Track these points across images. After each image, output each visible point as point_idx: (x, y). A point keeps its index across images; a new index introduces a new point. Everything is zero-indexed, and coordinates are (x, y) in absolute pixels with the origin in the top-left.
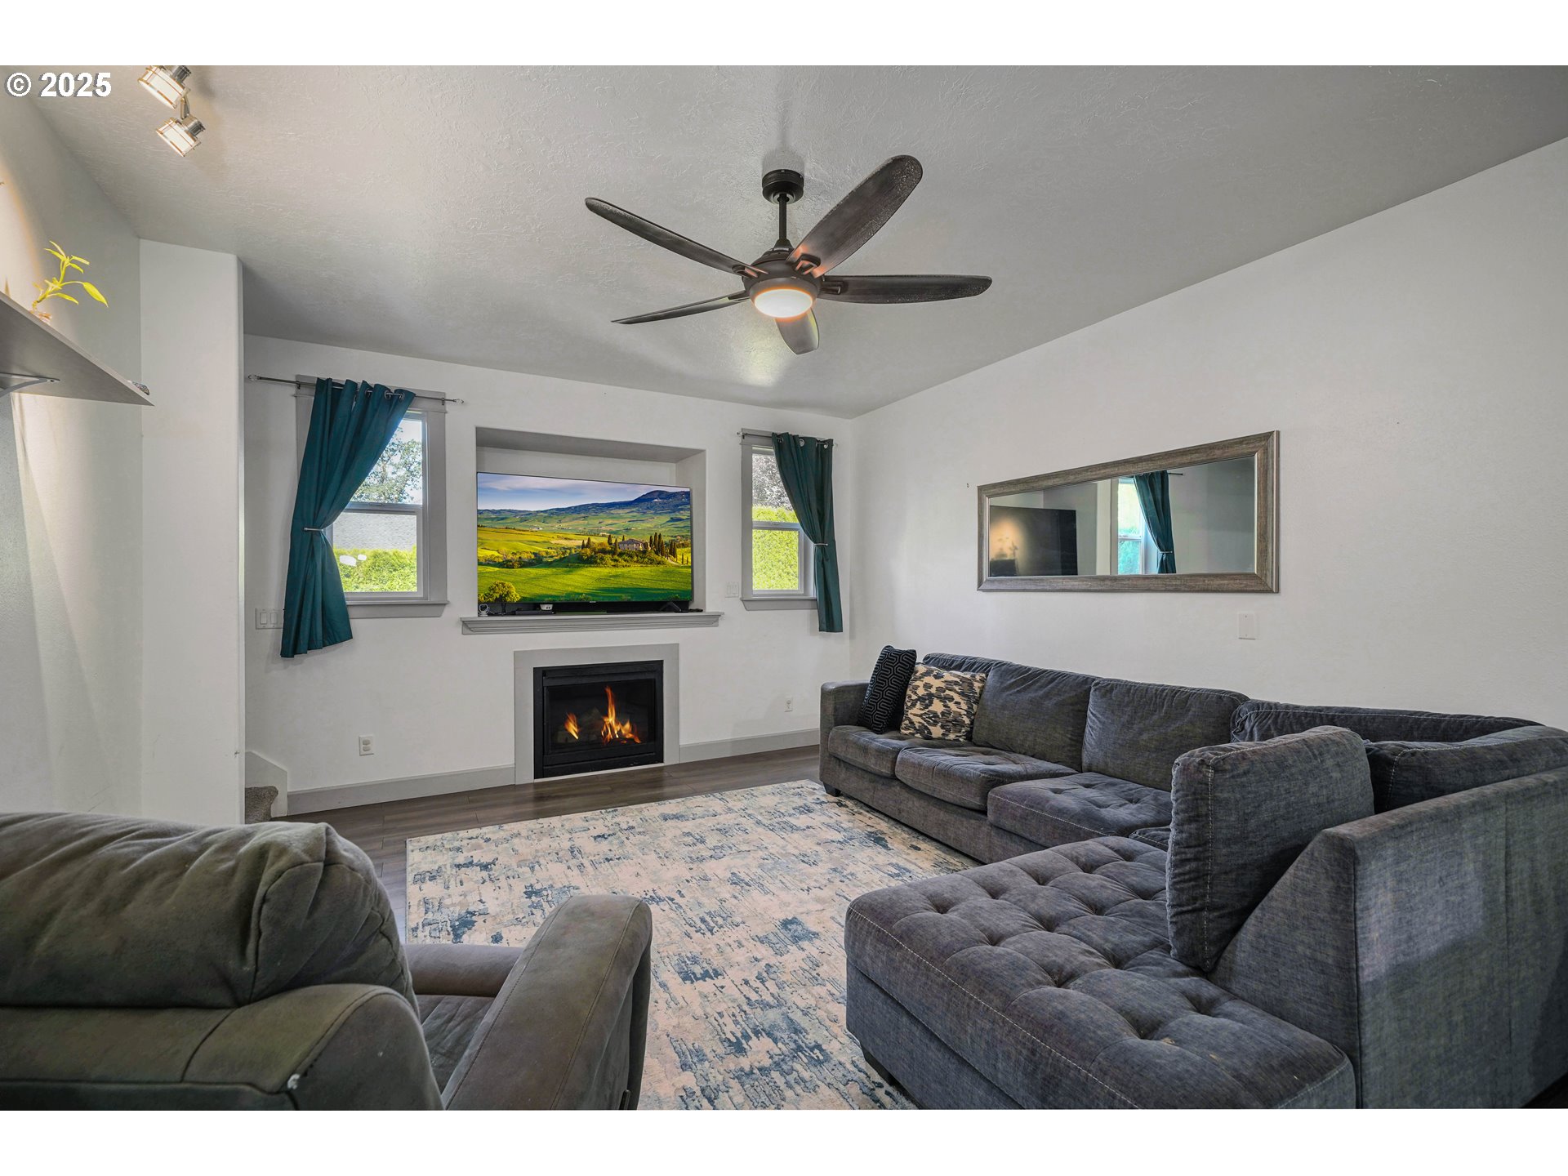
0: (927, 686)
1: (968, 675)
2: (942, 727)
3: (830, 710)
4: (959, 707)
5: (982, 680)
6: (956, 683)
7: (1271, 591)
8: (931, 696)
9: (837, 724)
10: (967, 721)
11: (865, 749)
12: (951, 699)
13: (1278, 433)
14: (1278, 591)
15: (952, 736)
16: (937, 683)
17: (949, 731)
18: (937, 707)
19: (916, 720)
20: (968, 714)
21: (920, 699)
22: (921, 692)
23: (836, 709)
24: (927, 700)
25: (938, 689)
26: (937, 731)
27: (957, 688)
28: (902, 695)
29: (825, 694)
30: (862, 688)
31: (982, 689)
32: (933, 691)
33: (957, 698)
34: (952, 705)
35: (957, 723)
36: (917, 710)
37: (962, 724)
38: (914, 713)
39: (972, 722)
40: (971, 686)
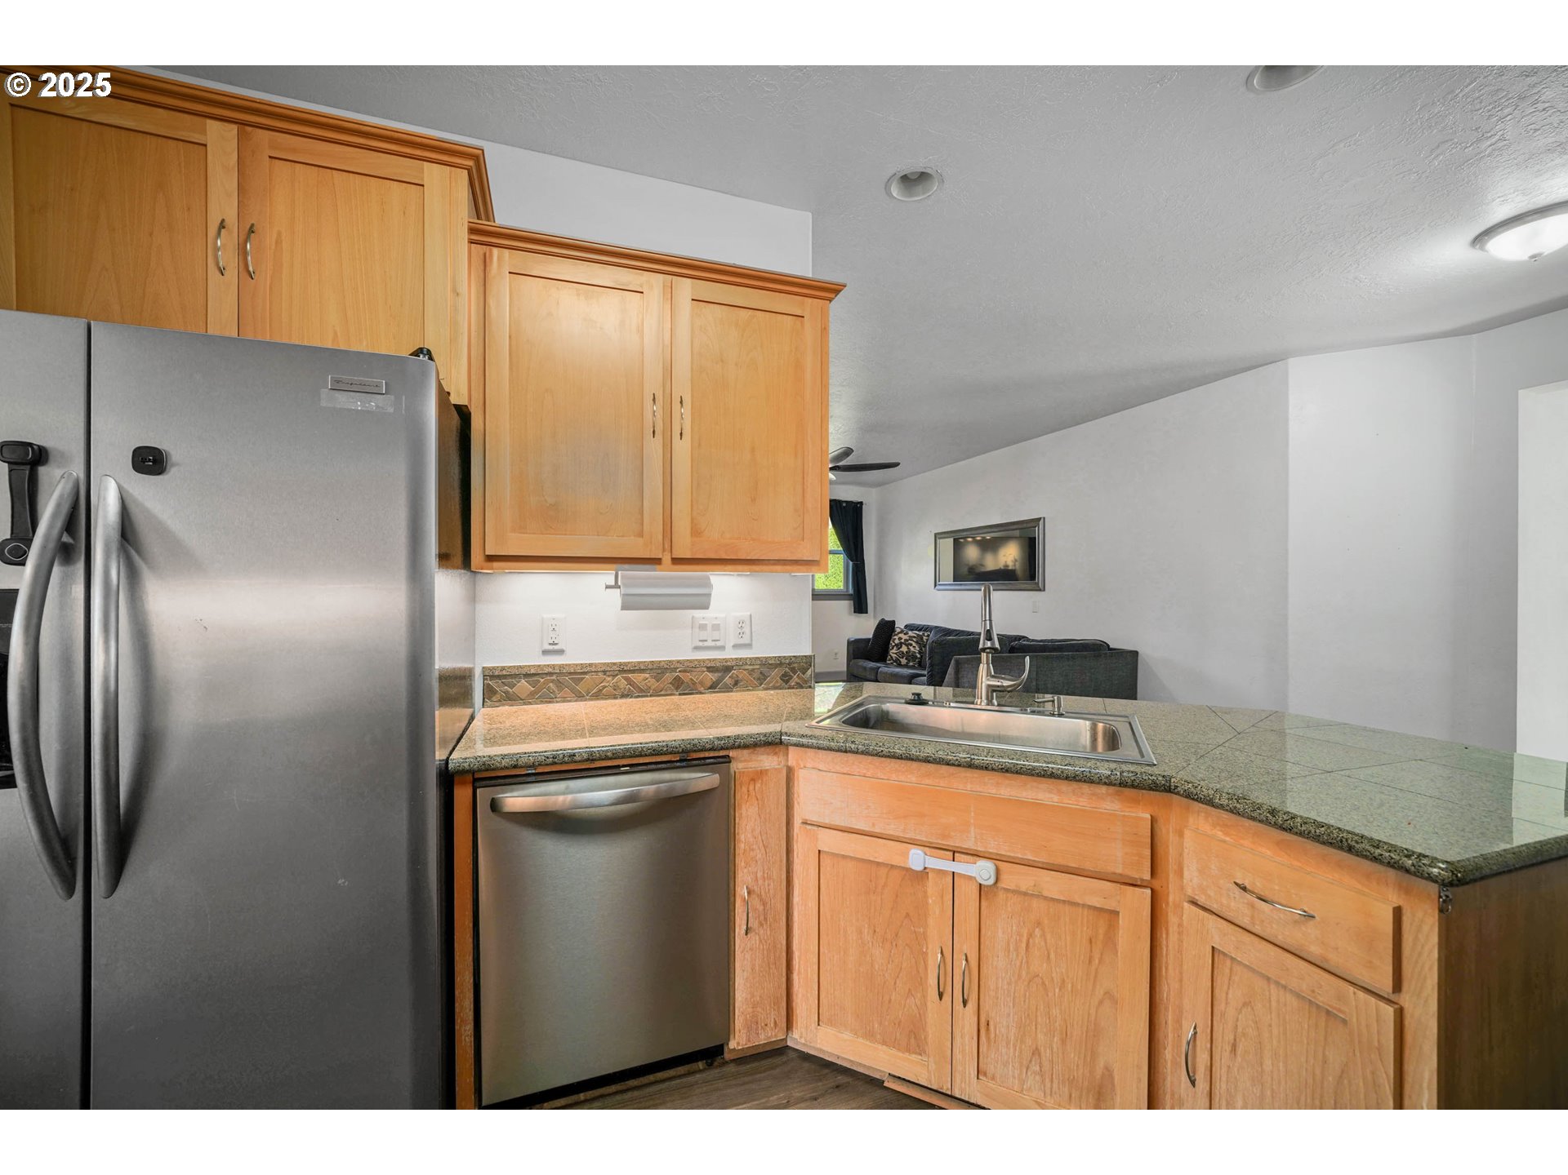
0: (900, 639)
1: (921, 633)
2: (906, 659)
3: (851, 651)
4: (915, 649)
5: (928, 636)
6: (914, 637)
7: (1040, 590)
8: (901, 643)
9: (854, 659)
10: (919, 656)
11: (865, 668)
12: (911, 645)
13: (1044, 518)
14: (1044, 590)
15: (911, 664)
16: (906, 637)
17: (909, 661)
18: (904, 649)
19: (894, 655)
20: (920, 653)
21: (897, 645)
22: (897, 641)
23: (854, 651)
24: (899, 646)
25: (906, 640)
26: (904, 661)
27: (914, 639)
28: (888, 643)
29: (849, 643)
30: (868, 640)
31: (927, 640)
32: (903, 641)
33: (914, 644)
34: (911, 648)
35: (914, 657)
36: (894, 651)
37: (916, 657)
38: (893, 652)
39: (922, 656)
40: (922, 638)
